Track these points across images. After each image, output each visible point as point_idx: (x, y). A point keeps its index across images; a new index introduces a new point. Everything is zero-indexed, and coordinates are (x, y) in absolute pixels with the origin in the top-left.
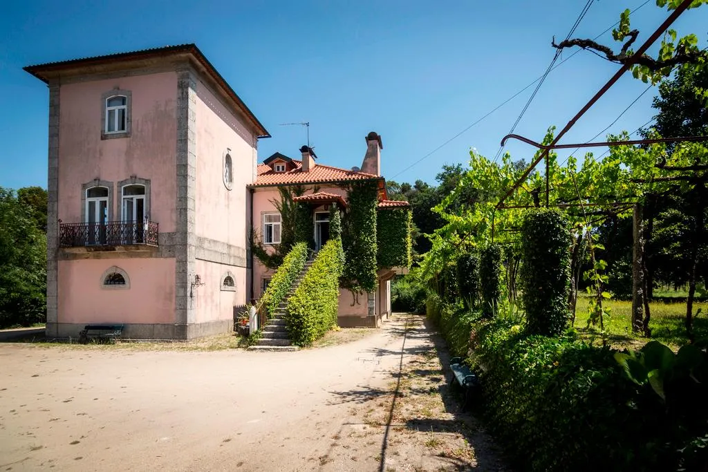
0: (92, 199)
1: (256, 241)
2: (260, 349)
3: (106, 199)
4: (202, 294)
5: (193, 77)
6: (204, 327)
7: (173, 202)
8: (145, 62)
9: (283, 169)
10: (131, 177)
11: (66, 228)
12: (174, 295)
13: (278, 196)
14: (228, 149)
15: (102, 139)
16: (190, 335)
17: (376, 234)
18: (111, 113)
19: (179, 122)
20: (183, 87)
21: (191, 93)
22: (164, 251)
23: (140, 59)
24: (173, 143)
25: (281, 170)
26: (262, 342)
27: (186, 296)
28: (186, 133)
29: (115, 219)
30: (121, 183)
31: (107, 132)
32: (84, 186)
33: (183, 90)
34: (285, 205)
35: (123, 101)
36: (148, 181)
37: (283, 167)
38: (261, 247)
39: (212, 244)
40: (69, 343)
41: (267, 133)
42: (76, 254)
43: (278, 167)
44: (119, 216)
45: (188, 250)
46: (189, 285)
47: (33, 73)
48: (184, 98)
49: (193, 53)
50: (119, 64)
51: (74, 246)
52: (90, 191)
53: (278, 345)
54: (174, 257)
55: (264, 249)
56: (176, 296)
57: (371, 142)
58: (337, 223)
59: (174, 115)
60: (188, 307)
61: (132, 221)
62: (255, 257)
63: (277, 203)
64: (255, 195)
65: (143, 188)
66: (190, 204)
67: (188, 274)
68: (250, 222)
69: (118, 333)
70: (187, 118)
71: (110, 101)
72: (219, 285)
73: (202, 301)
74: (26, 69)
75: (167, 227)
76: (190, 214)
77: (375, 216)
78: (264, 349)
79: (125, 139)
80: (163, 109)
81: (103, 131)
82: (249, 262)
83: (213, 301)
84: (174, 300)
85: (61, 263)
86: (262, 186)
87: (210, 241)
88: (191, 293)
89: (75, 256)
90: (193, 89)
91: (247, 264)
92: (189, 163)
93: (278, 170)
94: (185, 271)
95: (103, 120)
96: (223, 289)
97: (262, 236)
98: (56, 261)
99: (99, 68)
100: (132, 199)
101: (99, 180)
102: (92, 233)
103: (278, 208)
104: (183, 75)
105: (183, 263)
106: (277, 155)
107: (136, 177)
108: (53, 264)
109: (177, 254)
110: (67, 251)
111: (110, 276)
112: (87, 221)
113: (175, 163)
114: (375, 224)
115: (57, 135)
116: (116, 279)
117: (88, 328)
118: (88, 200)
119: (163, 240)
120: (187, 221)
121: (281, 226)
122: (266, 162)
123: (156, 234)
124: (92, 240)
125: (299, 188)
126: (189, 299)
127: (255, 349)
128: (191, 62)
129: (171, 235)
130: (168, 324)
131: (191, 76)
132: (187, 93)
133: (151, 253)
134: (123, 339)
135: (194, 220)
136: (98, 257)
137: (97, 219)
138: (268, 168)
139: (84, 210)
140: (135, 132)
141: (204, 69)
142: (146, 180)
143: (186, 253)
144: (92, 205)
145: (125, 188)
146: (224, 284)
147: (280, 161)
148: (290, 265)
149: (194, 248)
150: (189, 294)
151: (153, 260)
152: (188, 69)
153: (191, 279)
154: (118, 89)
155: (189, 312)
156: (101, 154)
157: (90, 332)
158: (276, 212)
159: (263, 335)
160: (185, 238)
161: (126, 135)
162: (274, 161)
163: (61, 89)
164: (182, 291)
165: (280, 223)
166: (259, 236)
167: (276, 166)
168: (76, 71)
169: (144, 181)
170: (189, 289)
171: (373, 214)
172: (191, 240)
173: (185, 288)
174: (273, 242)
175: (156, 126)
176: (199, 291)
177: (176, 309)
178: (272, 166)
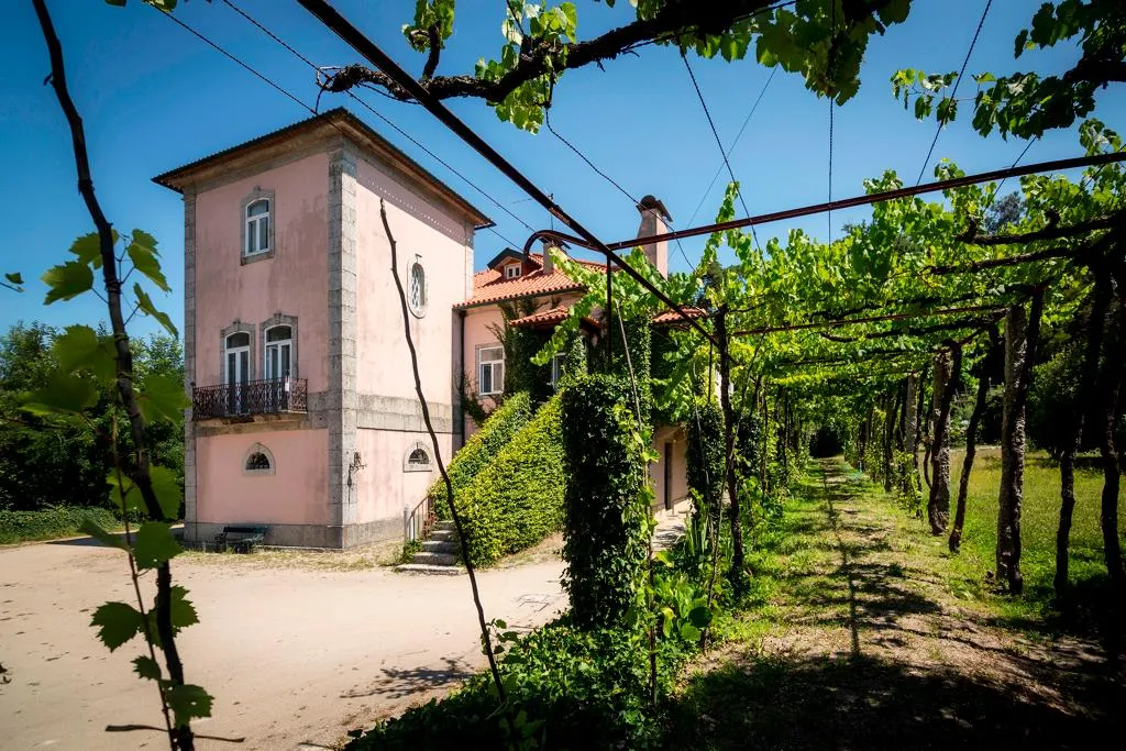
0: (232, 351)
1: (469, 391)
2: (412, 570)
3: (246, 348)
4: (370, 479)
5: (350, 155)
6: (373, 528)
7: (324, 347)
8: (289, 144)
9: (517, 274)
10: (275, 315)
11: (204, 393)
12: (326, 484)
13: (498, 318)
14: (417, 255)
15: (242, 265)
16: (347, 541)
17: (649, 369)
18: (252, 225)
19: (331, 228)
20: (335, 174)
21: (346, 179)
22: (315, 421)
23: (280, 142)
24: (324, 260)
25: (514, 275)
26: (419, 558)
27: (341, 484)
28: (340, 242)
29: (257, 378)
30: (264, 324)
31: (247, 254)
32: (223, 333)
33: (335, 178)
34: (509, 332)
35: (266, 205)
36: (295, 319)
37: (517, 270)
38: (475, 401)
39: (388, 404)
40: (202, 550)
41: (489, 221)
42: (215, 428)
43: (511, 271)
44: (262, 372)
45: (343, 416)
46: (346, 468)
47: (164, 184)
48: (337, 190)
49: (345, 120)
50: (258, 154)
51: (213, 416)
52: (230, 339)
53: (439, 565)
54: (326, 427)
55: (480, 403)
56: (330, 485)
57: (647, 213)
58: (577, 357)
59: (326, 219)
60: (345, 499)
61: (277, 378)
62: (467, 416)
63: (498, 329)
64: (467, 320)
65: (289, 329)
66: (346, 348)
67: (344, 451)
68: (459, 363)
69: (259, 537)
70: (341, 220)
71: (251, 208)
72: (401, 463)
73: (370, 489)
74: (156, 180)
75: (318, 385)
76: (345, 363)
77: (648, 338)
78: (417, 570)
79: (268, 261)
80: (311, 211)
81: (243, 253)
82: (458, 424)
83: (389, 489)
84: (327, 491)
85: (200, 441)
86: (479, 304)
87: (383, 400)
88: (350, 480)
89: (213, 431)
90: (349, 174)
91: (454, 428)
92: (343, 286)
93: (511, 275)
94: (339, 449)
95: (243, 236)
96: (407, 469)
97: (477, 383)
98: (194, 438)
99: (236, 163)
100: (276, 346)
101: (239, 323)
102: (232, 398)
103: (500, 338)
104: (335, 155)
105: (337, 436)
106: (507, 252)
107: (280, 315)
108: (191, 441)
109: (330, 423)
110: (202, 424)
111: (254, 457)
112: (227, 382)
113: (327, 288)
114: (647, 353)
115: (194, 266)
116: (259, 462)
117: (228, 529)
118: (229, 352)
119: (313, 403)
120: (341, 374)
121: (503, 366)
122: (492, 265)
123: (303, 396)
124: (232, 407)
125: (529, 303)
126: (345, 489)
127: (405, 570)
128: (346, 134)
129: (322, 396)
130: (320, 526)
131: (347, 155)
132: (340, 182)
133: (299, 422)
134: (266, 545)
135: (355, 372)
136: (239, 431)
137: (238, 379)
138: (496, 275)
139: (223, 366)
140: (279, 250)
141: (368, 141)
142: (292, 318)
143: (341, 421)
144: (232, 357)
145: (269, 332)
146: (410, 461)
147: (512, 262)
148: (491, 431)
149: (353, 413)
150: (345, 481)
151: (301, 433)
152: (342, 146)
153: (348, 459)
154: (260, 190)
155: (345, 508)
156: (241, 286)
157: (229, 535)
158: (497, 344)
159: (424, 546)
160: (339, 399)
161: (269, 255)
162: (503, 263)
163: (197, 200)
164: (336, 476)
165: (502, 361)
166: (472, 383)
167: (507, 270)
168: (210, 172)
169: (289, 320)
170: (345, 474)
171: (644, 335)
172: (348, 402)
173: (339, 471)
174: (493, 392)
175: (304, 237)
176: (363, 476)
177: (329, 504)
178: (501, 270)
